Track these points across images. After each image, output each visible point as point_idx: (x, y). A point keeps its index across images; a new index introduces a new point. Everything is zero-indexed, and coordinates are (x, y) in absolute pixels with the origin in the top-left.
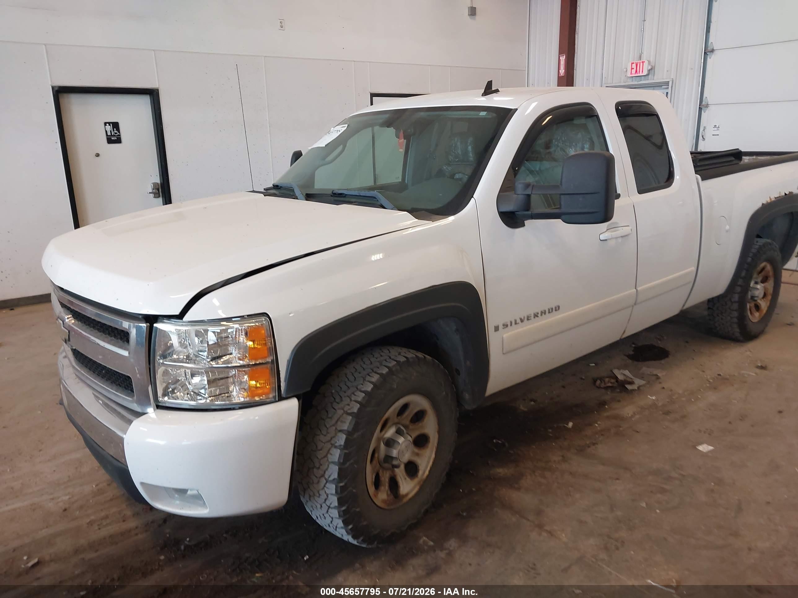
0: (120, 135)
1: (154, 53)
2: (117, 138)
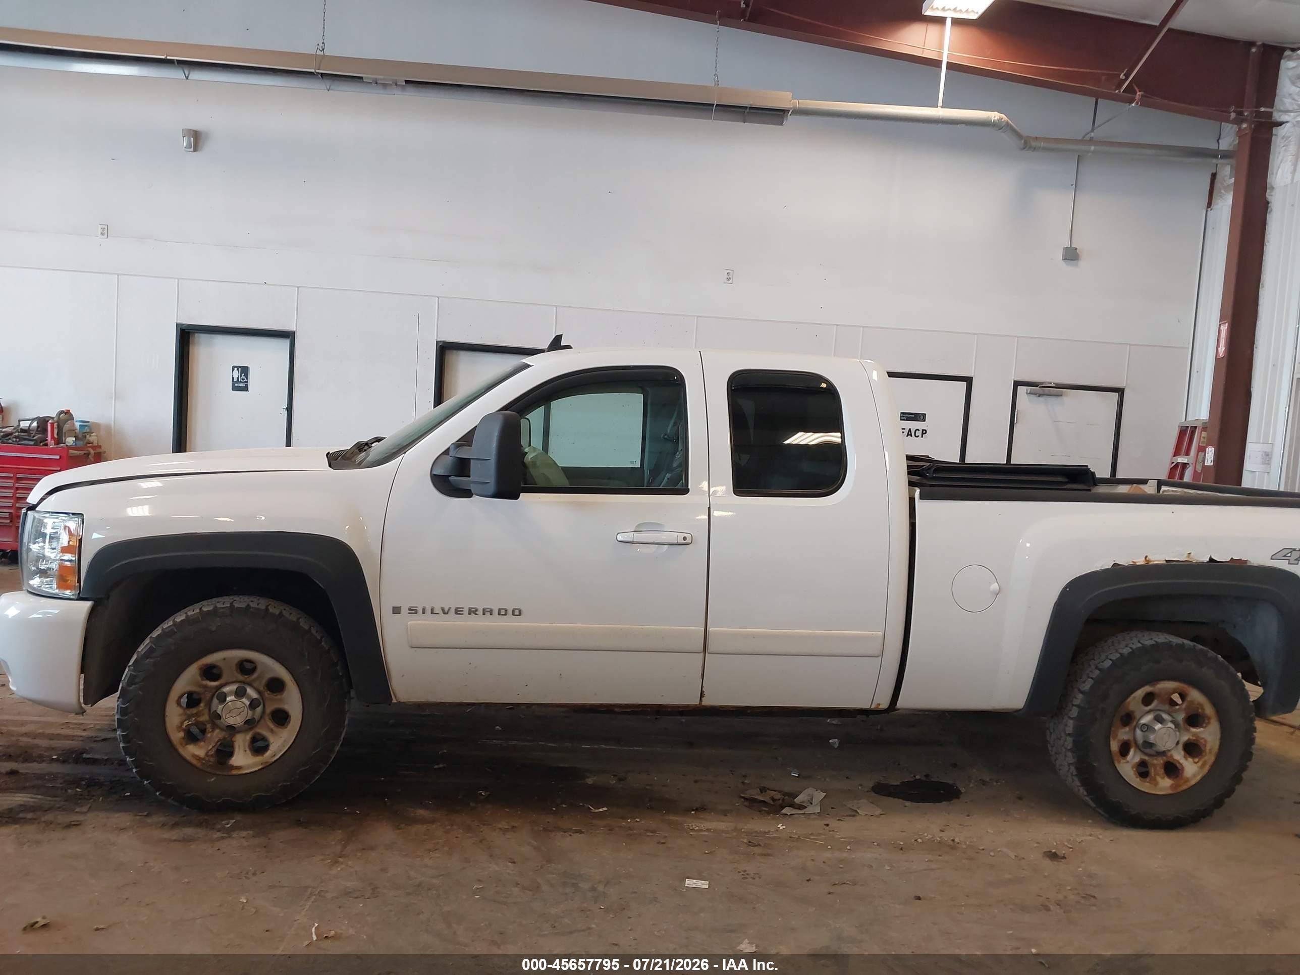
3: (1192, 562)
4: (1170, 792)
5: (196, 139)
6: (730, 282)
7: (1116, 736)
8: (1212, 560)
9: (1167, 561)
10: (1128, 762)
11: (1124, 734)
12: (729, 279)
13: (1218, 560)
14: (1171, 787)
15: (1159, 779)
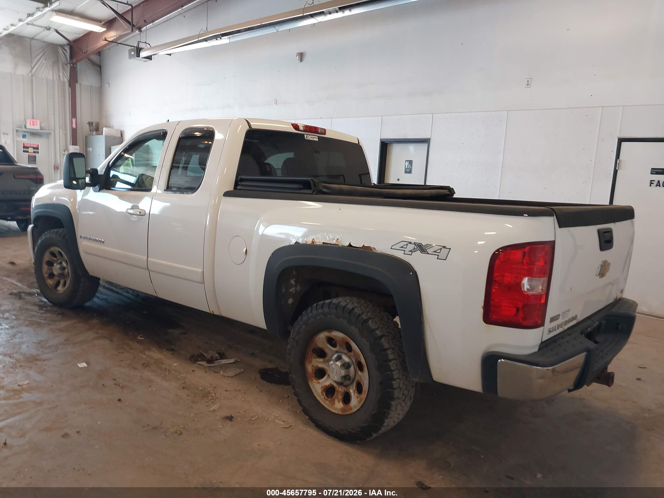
0: (411, 168)
1: (433, 115)
2: (410, 170)
3: (338, 245)
4: (340, 413)
5: (301, 56)
6: (529, 86)
7: (311, 362)
8: (350, 245)
9: (323, 243)
10: (319, 383)
11: (318, 363)
12: (528, 85)
13: (353, 245)
14: (342, 410)
15: (336, 401)
